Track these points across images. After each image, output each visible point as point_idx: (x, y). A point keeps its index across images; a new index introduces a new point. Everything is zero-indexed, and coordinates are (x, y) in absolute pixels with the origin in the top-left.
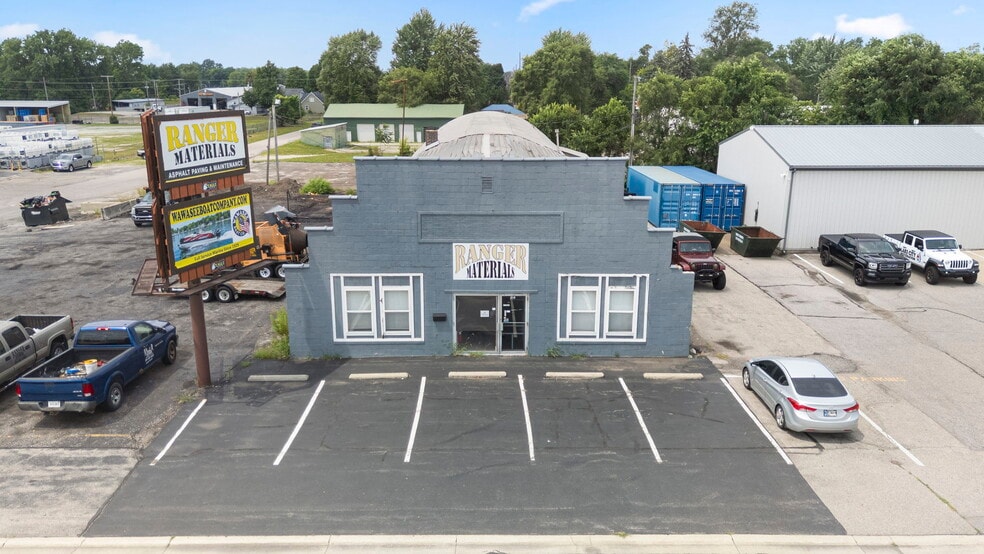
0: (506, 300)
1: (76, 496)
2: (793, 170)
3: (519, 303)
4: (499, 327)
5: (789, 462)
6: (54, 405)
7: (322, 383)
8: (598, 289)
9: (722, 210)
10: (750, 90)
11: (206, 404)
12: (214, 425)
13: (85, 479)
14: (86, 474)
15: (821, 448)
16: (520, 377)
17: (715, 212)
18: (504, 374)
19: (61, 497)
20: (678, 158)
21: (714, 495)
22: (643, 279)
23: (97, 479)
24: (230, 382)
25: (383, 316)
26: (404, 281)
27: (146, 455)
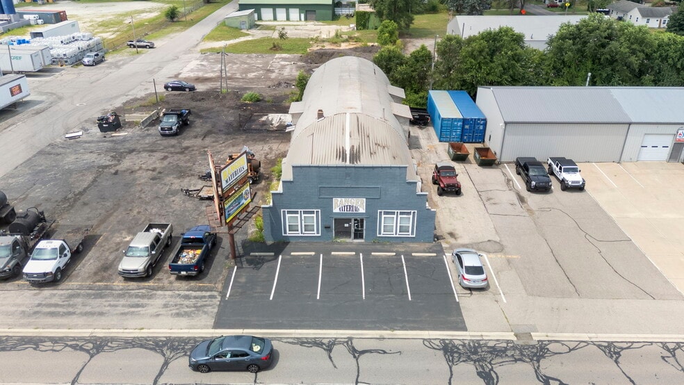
0: (355, 220)
1: (206, 313)
2: (506, 123)
3: (362, 221)
4: (353, 230)
5: (457, 300)
6: (183, 273)
7: (280, 257)
8: (395, 216)
9: (474, 132)
10: (502, 46)
11: (237, 268)
12: (243, 280)
13: (205, 305)
14: (205, 303)
15: (471, 294)
16: (361, 254)
17: (470, 133)
18: (354, 253)
19: (200, 313)
20: (458, 86)
21: (427, 315)
22: (414, 213)
23: (209, 305)
24: (243, 256)
25: (303, 226)
26: (313, 212)
27: (223, 294)
